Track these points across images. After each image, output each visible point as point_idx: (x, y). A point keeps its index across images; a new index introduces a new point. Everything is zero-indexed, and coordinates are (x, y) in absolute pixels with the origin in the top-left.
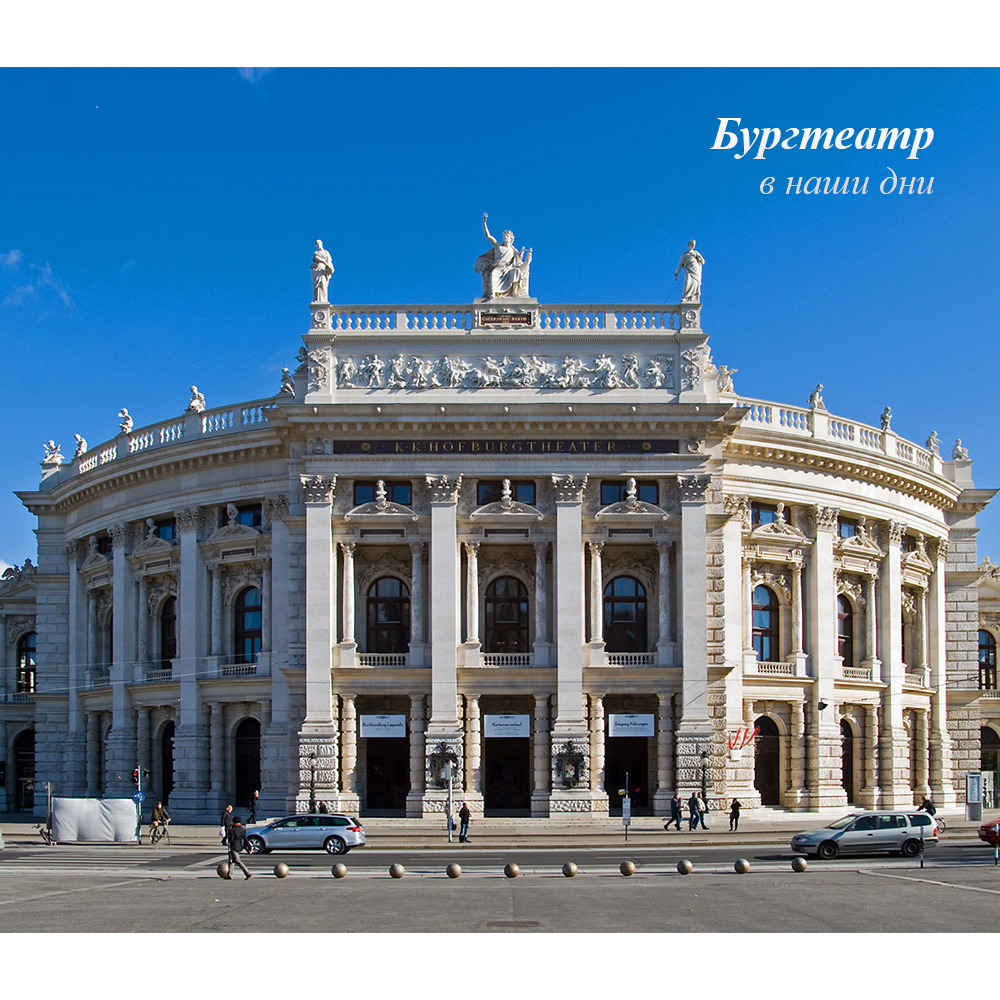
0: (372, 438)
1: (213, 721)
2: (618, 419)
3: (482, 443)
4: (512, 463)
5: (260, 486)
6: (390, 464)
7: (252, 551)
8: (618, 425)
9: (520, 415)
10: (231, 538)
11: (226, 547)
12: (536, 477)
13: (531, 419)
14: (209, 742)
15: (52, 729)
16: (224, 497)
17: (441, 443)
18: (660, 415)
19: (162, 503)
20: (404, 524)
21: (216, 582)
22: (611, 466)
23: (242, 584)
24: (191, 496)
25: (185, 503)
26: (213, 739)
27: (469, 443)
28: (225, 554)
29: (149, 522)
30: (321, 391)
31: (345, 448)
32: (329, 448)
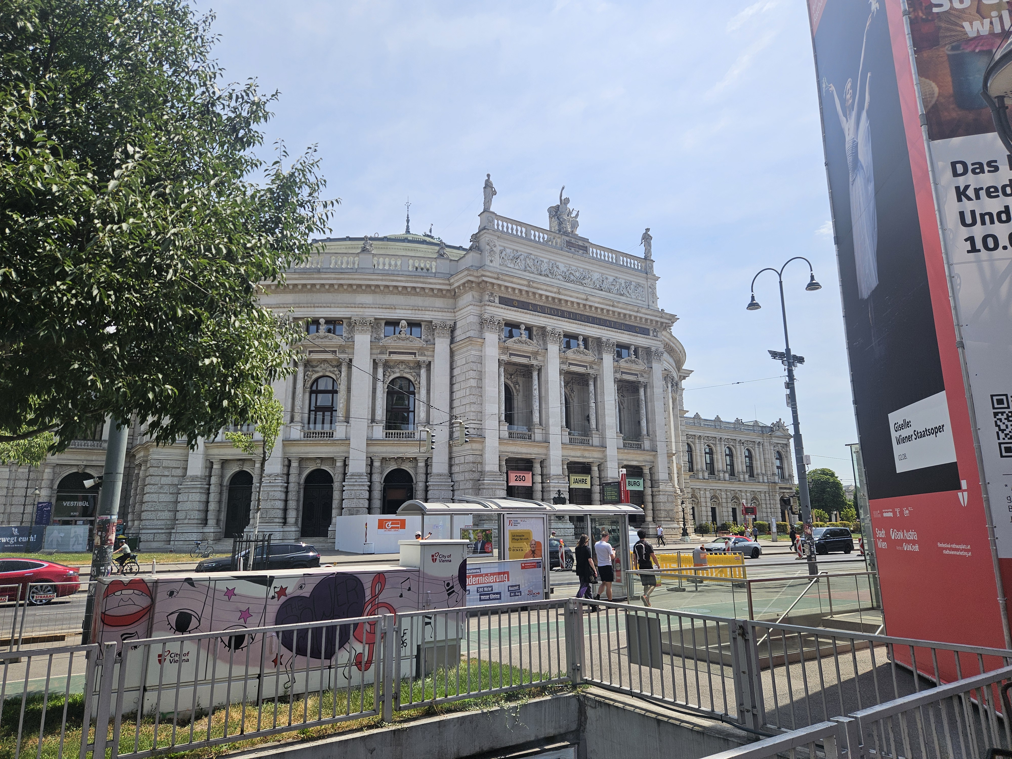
0: (518, 299)
2: (632, 313)
3: (569, 313)
4: (583, 327)
5: (427, 312)
6: (528, 316)
7: (414, 354)
8: (630, 316)
9: (592, 302)
10: (401, 344)
11: (393, 348)
12: (590, 337)
13: (597, 305)
15: (166, 473)
16: (396, 315)
17: (551, 308)
18: (648, 315)
19: (338, 309)
20: (532, 353)
21: (380, 371)
22: (624, 338)
23: (398, 375)
24: (367, 310)
25: (360, 313)
27: (563, 311)
28: (391, 353)
29: (322, 321)
30: (493, 264)
31: (505, 301)
32: (497, 300)
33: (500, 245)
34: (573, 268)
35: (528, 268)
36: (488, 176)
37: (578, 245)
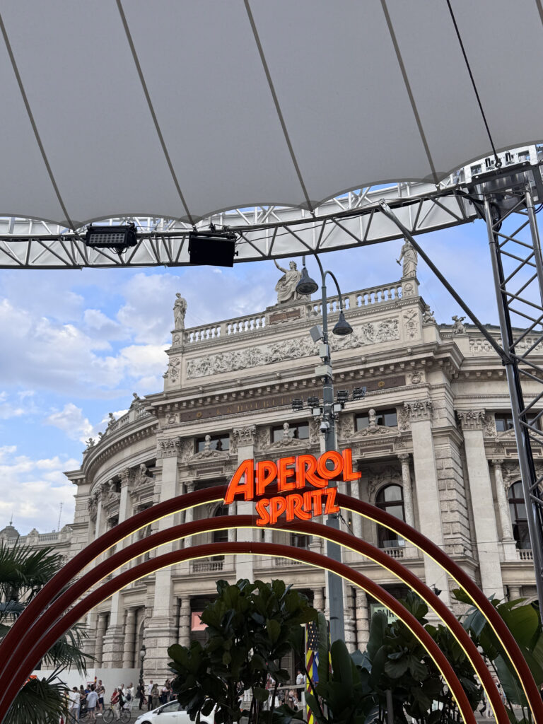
0: (202, 409)
1: (127, 622)
2: (356, 368)
3: (271, 400)
4: (287, 412)
6: (214, 423)
8: (356, 372)
10: (143, 487)
14: (124, 638)
16: (139, 461)
17: (245, 404)
18: (385, 359)
20: (222, 464)
24: (126, 463)
26: (126, 636)
27: (261, 402)
28: (141, 498)
30: (178, 382)
31: (186, 419)
32: (178, 420)
33: (187, 359)
34: (281, 344)
35: (219, 369)
36: (178, 295)
37: (287, 314)
